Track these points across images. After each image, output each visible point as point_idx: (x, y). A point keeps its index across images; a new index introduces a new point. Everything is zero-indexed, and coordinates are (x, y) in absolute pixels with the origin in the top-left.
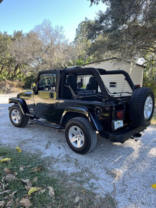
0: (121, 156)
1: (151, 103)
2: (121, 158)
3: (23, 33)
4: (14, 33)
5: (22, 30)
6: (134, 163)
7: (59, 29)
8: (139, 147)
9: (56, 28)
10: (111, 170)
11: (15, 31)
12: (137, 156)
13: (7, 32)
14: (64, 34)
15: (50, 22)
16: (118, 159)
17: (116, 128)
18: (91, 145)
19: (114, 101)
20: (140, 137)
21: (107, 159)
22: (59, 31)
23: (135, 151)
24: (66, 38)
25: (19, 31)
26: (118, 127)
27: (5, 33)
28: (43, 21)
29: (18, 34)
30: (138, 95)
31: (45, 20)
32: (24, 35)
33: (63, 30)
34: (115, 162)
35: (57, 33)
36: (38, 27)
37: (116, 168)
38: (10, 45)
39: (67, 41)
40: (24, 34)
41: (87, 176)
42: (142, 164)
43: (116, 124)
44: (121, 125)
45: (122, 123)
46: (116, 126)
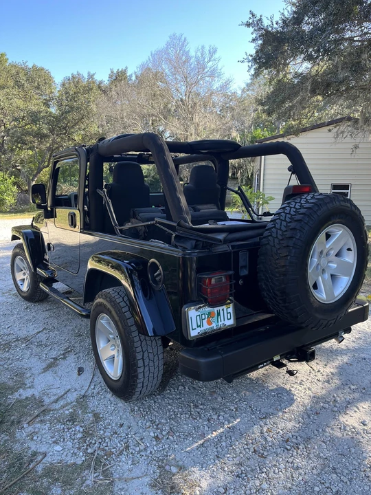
0: (238, 420)
1: (349, 250)
2: (234, 427)
3: (128, 74)
4: (110, 77)
5: (127, 68)
6: (265, 454)
7: (207, 56)
8: (319, 389)
9: (199, 54)
10: (174, 470)
11: (112, 72)
12: (290, 425)
13: (94, 75)
14: (219, 67)
15: (185, 39)
16: (222, 430)
17: (194, 333)
18: (136, 377)
19: (197, 241)
20: (307, 361)
21: (187, 426)
22: (206, 60)
23: (294, 407)
24: (225, 78)
25: (120, 70)
26: (206, 327)
27: (91, 76)
28: (168, 39)
29: (119, 77)
30: (285, 220)
31: (173, 37)
32: (130, 79)
33: (216, 56)
34: (208, 440)
35: (201, 66)
36: (157, 56)
37: (195, 464)
38: (96, 105)
39: (227, 84)
40: (131, 76)
41: (88, 482)
42: (290, 460)
43: (198, 317)
44: (223, 322)
45: (227, 313)
46: (199, 324)
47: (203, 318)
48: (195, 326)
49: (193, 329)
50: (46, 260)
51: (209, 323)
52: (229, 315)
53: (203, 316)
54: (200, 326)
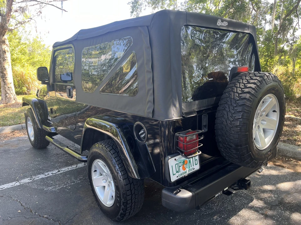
26: (182, 172)
43: (177, 165)
44: (192, 167)
45: (195, 160)
46: (177, 170)
47: (180, 165)
48: (175, 172)
49: (173, 175)
50: (49, 120)
51: (184, 169)
52: (196, 161)
53: (180, 164)
54: (177, 172)
